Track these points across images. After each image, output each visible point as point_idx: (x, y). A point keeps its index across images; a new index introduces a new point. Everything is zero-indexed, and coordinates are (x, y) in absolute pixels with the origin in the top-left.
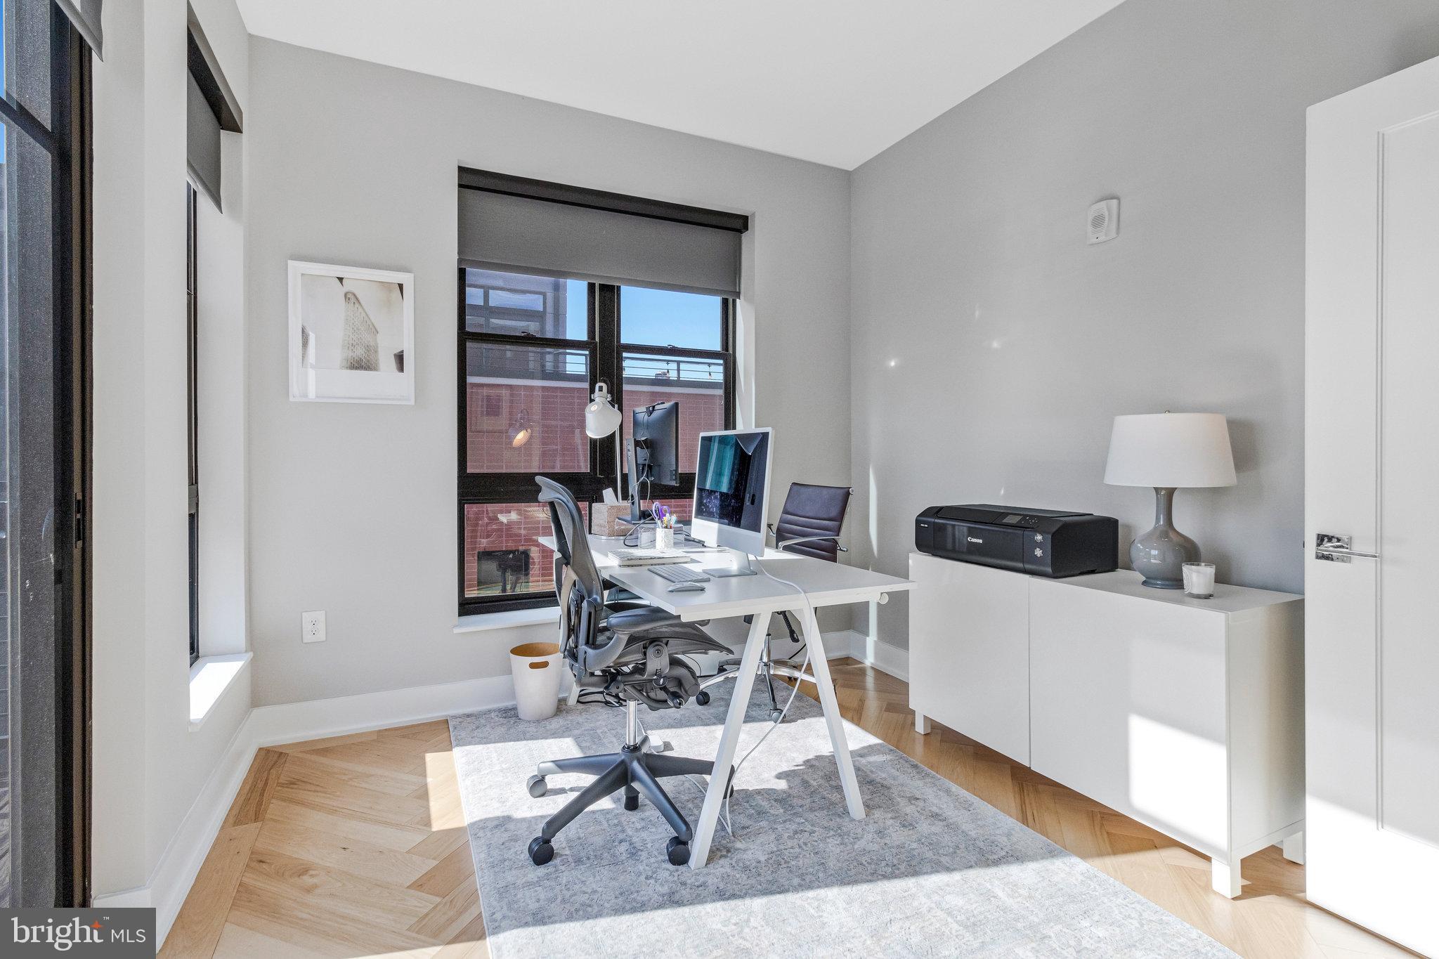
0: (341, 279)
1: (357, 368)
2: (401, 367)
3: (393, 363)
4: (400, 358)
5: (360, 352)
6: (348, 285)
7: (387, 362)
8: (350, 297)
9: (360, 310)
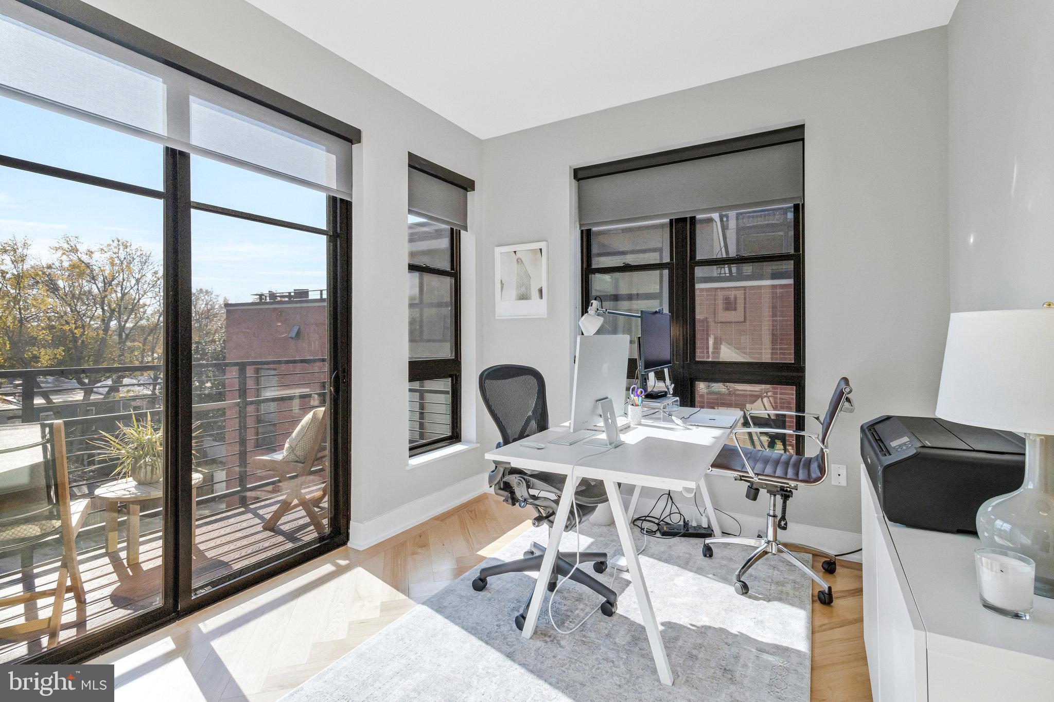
0: (515, 252)
1: (522, 299)
2: (541, 297)
3: (537, 294)
4: (541, 291)
5: (523, 290)
6: (519, 255)
7: (535, 293)
8: (519, 261)
9: (523, 267)
